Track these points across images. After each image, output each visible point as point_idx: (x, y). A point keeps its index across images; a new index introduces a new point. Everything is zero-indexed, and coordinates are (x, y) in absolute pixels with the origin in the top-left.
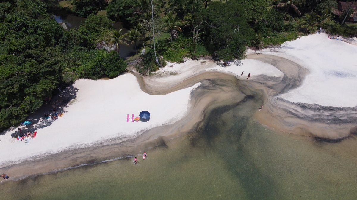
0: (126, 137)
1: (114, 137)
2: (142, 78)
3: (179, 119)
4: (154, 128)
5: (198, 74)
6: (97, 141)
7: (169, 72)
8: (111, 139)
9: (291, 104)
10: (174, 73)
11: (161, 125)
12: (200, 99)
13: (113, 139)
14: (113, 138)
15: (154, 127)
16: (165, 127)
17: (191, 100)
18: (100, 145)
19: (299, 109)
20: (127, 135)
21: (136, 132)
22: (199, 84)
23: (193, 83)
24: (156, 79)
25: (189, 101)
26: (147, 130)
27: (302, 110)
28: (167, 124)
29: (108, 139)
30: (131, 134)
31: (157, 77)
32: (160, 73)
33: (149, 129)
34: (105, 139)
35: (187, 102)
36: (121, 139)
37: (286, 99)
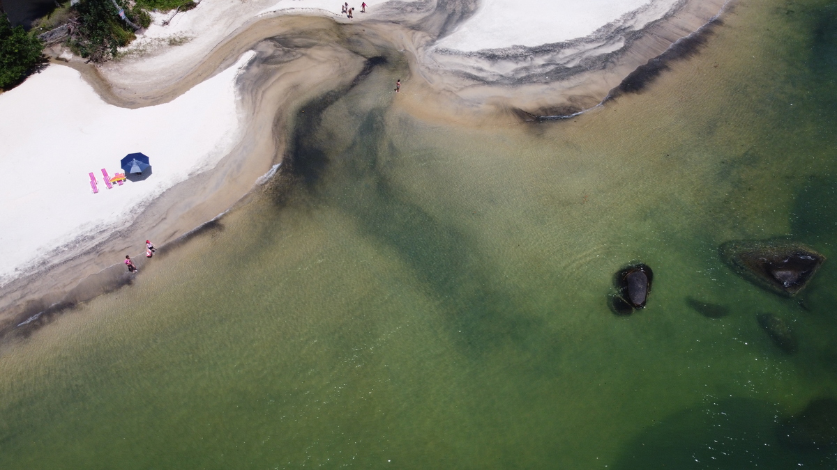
0: (104, 231)
1: (72, 238)
2: (96, 71)
3: (226, 152)
4: (169, 189)
5: (240, 31)
6: (28, 260)
7: (163, 40)
8: (67, 246)
9: (466, 58)
10: (178, 40)
11: (185, 177)
12: (264, 92)
13: (72, 242)
14: (70, 241)
15: (169, 186)
16: (197, 179)
17: (243, 99)
18: (43, 268)
19: (485, 65)
20: (105, 223)
21: (128, 211)
22: (250, 55)
23: (235, 56)
24: (135, 65)
25: (236, 102)
26: (153, 200)
27: (491, 66)
28: (199, 172)
29: (58, 247)
30: (115, 220)
31: (136, 59)
32: (141, 48)
33: (157, 194)
34: (51, 249)
35: (234, 106)
36: (93, 238)
37: (455, 48)
